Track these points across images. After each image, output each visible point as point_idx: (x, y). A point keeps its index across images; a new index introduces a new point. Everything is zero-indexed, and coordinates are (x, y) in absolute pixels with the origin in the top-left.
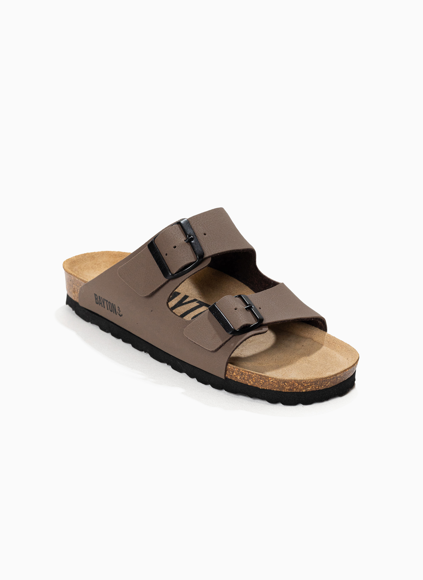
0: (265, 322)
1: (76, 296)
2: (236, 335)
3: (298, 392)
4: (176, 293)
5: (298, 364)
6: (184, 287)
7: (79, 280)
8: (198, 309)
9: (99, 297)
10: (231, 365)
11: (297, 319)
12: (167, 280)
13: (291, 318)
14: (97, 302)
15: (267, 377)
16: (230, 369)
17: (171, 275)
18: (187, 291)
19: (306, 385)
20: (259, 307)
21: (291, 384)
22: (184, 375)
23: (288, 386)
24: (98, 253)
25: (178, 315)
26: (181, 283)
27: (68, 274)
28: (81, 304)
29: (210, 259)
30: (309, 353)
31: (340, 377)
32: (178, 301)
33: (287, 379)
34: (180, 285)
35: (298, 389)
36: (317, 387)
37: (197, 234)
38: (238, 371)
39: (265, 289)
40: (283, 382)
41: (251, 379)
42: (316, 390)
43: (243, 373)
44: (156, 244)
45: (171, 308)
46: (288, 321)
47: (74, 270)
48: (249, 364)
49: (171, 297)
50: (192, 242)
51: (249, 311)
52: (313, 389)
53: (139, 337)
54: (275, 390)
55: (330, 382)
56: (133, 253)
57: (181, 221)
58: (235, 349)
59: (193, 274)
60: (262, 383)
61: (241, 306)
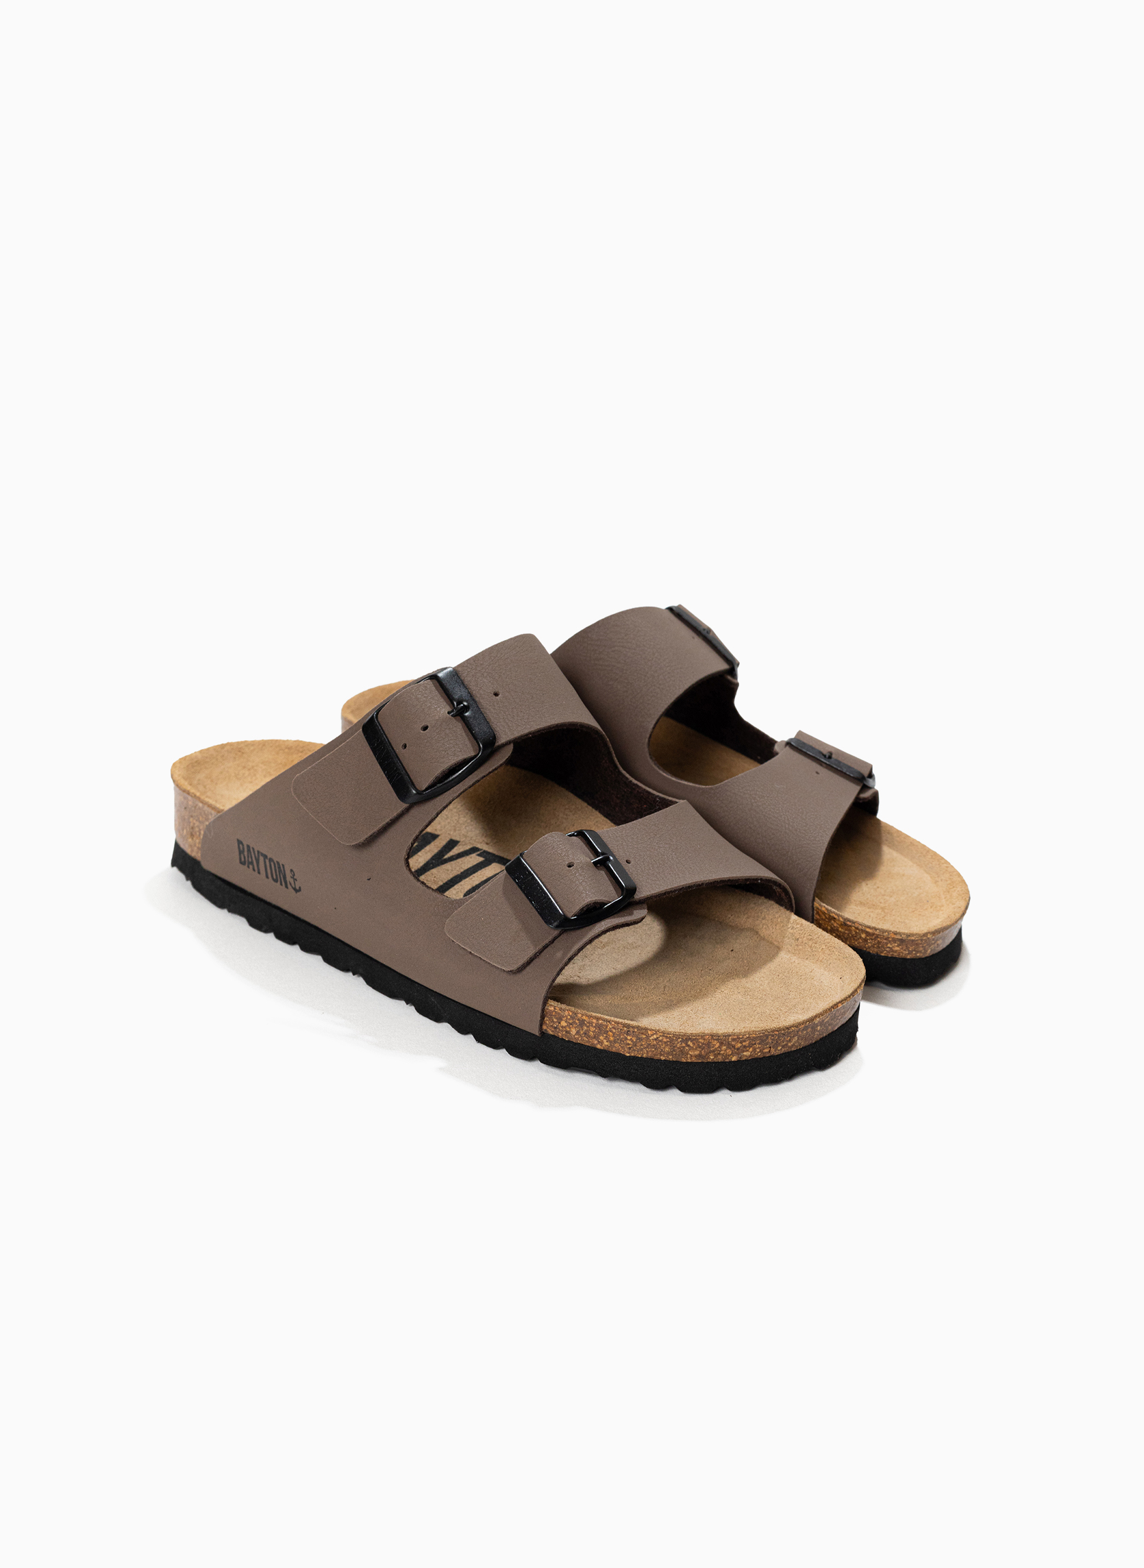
0: (641, 894)
1: (195, 846)
2: (571, 930)
3: (718, 1062)
4: (429, 836)
5: (720, 997)
6: (447, 821)
7: (206, 808)
8: (480, 871)
9: (248, 846)
10: (556, 1003)
11: (721, 881)
12: (408, 805)
13: (705, 879)
14: (243, 860)
15: (642, 1029)
16: (551, 1011)
17: (415, 794)
18: (455, 830)
19: (739, 1045)
20: (625, 859)
21: (703, 1044)
22: (446, 1028)
23: (696, 1049)
24: (253, 743)
25: (432, 887)
26: (441, 812)
27: (180, 791)
28: (207, 865)
29: (511, 747)
30: (746, 970)
31: (821, 1023)
32: (433, 855)
33: (694, 1032)
34: (437, 816)
35: (719, 1054)
36: (767, 1050)
37: (478, 695)
38: (571, 1017)
39: (641, 814)
40: (682, 1039)
41: (605, 1035)
42: (764, 1057)
43: (584, 1020)
44: (381, 724)
45: (416, 871)
46: (699, 885)
47: (195, 782)
48: (600, 1000)
49: (415, 844)
50: (467, 714)
51: (601, 870)
52: (757, 1054)
53: (339, 940)
54: (663, 1058)
55: (796, 1038)
56: (329, 743)
57: (440, 672)
58: (566, 964)
59: (470, 787)
60: (630, 1042)
61: (583, 857)
